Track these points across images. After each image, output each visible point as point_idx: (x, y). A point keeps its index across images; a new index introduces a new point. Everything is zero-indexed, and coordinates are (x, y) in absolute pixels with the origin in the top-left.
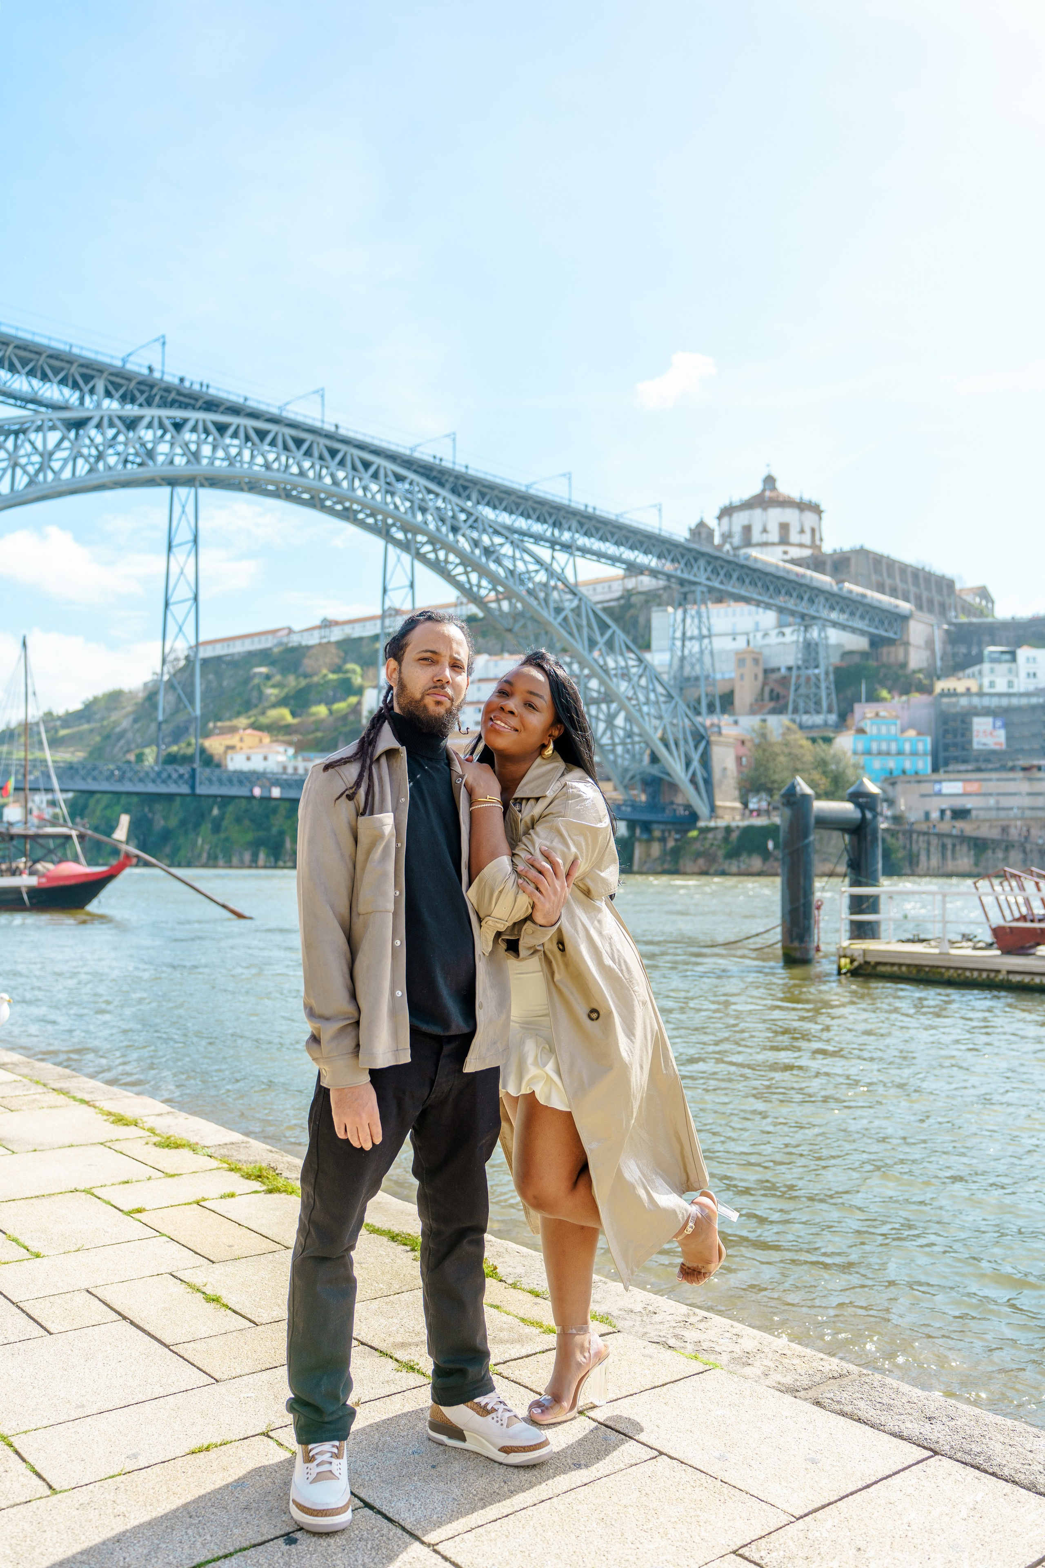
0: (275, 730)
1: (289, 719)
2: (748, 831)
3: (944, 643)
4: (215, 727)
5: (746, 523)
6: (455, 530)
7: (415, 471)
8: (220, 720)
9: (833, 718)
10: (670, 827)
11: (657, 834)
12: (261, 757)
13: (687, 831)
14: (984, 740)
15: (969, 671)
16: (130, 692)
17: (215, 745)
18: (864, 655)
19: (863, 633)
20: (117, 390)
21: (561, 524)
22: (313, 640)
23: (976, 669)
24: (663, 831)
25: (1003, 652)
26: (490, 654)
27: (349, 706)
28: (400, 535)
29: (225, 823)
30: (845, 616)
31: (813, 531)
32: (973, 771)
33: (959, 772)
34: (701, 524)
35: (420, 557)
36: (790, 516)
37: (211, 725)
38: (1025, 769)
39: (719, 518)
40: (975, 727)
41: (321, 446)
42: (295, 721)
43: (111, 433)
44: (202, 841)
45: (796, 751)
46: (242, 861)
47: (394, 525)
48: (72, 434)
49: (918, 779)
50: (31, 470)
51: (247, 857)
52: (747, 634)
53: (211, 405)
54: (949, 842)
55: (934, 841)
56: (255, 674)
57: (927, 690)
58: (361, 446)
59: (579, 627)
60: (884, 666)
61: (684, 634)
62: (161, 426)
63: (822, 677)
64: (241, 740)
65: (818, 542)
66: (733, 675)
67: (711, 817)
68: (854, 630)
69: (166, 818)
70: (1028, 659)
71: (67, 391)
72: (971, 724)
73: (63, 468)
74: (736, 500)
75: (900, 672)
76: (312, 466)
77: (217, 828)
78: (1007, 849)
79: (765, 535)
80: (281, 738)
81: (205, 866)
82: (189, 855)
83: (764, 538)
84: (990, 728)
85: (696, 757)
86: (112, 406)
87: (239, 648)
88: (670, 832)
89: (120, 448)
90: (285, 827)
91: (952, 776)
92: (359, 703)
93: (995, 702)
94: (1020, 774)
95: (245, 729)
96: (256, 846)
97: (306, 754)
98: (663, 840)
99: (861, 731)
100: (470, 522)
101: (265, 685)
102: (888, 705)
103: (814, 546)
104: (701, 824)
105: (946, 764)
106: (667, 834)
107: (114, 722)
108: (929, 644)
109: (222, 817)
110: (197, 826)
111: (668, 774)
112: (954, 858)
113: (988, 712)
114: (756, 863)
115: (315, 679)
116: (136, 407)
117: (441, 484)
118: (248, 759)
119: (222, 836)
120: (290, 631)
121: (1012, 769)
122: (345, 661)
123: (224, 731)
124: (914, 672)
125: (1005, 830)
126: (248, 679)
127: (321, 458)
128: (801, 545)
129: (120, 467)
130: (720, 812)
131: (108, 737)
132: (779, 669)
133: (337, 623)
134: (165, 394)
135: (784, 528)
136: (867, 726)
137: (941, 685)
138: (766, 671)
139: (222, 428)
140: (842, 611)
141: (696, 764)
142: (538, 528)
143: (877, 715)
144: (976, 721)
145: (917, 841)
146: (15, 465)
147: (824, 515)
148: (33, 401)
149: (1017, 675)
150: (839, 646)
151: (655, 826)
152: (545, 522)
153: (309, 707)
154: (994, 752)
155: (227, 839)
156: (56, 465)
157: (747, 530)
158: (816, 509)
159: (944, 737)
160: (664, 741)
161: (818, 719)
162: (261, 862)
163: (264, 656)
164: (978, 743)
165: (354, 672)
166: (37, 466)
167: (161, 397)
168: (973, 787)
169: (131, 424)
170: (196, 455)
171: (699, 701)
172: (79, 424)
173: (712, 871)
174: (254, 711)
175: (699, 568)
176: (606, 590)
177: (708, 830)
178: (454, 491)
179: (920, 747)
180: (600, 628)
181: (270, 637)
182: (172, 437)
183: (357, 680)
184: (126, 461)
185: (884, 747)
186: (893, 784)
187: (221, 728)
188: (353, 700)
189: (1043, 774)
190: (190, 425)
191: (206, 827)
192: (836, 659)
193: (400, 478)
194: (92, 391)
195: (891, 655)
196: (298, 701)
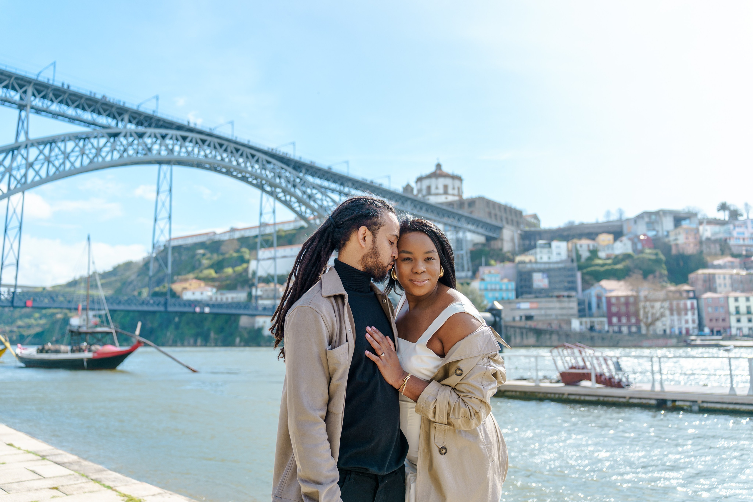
0: (207, 280)
1: (214, 275)
3: (519, 239)
5: (428, 185)
6: (294, 186)
7: (276, 159)
8: (180, 275)
9: (470, 274)
12: (199, 293)
14: (538, 284)
15: (530, 252)
17: (177, 287)
18: (483, 245)
19: (482, 235)
20: (134, 120)
22: (226, 237)
23: (533, 251)
25: (545, 244)
27: (242, 269)
28: (268, 189)
29: (181, 325)
30: (474, 227)
31: (458, 188)
32: (534, 298)
33: (528, 298)
34: (408, 185)
35: (278, 199)
36: (448, 182)
37: (176, 277)
38: (558, 297)
39: (416, 182)
40: (534, 278)
41: (232, 147)
42: (217, 276)
43: (131, 139)
44: (170, 334)
47: (265, 184)
48: (112, 140)
49: (510, 302)
50: (91, 156)
51: (192, 341)
53: (180, 127)
54: (524, 331)
55: (517, 331)
56: (197, 253)
57: (512, 260)
58: (250, 148)
60: (492, 250)
62: (155, 136)
63: (464, 255)
64: (190, 285)
68: (478, 233)
70: (556, 247)
71: (110, 120)
72: (532, 276)
73: (106, 155)
74: (424, 174)
75: (500, 253)
76: (227, 156)
77: (177, 327)
78: (550, 334)
80: (210, 284)
81: (171, 346)
82: (163, 341)
83: (437, 191)
84: (541, 278)
86: (131, 127)
87: (190, 241)
89: (135, 147)
90: (211, 327)
91: (525, 300)
92: (247, 267)
93: (542, 266)
94: (555, 299)
95: (192, 280)
96: (196, 336)
97: (221, 291)
99: (483, 280)
100: (302, 183)
101: (202, 259)
102: (494, 268)
103: (460, 195)
105: (522, 295)
107: (127, 276)
108: (512, 240)
109: (179, 322)
110: (167, 327)
112: (527, 338)
113: (539, 271)
115: (227, 256)
116: (143, 128)
117: (288, 165)
118: (193, 294)
119: (180, 331)
120: (215, 233)
121: (552, 297)
122: (241, 248)
123: (182, 281)
124: (506, 252)
125: (550, 324)
126: (194, 256)
127: (232, 153)
128: (454, 195)
129: (135, 155)
131: (124, 284)
133: (238, 230)
134: (158, 122)
135: (446, 187)
136: (485, 277)
137: (518, 259)
139: (184, 138)
140: (473, 224)
142: (333, 186)
143: (490, 272)
144: (534, 275)
145: (510, 331)
146: (83, 154)
147: (463, 182)
148: (93, 124)
149: (552, 254)
150: (472, 241)
152: (336, 183)
153: (224, 269)
154: (543, 289)
155: (182, 333)
156: (103, 154)
157: (429, 188)
158: (459, 178)
159: (520, 282)
161: (463, 274)
162: (198, 344)
163: (202, 245)
164: (536, 285)
165: (245, 252)
166: (94, 155)
167: (155, 123)
168: (534, 305)
169: (141, 136)
170: (172, 151)
172: (115, 135)
174: (197, 271)
175: (407, 205)
178: (294, 168)
179: (510, 287)
181: (205, 236)
182: (161, 142)
183: (247, 256)
184: (138, 153)
185: (493, 287)
187: (180, 279)
188: (245, 265)
189: (566, 299)
190: (169, 136)
191: (172, 327)
192: (470, 247)
193: (269, 162)
194: (122, 120)
195: (495, 245)
196: (218, 266)
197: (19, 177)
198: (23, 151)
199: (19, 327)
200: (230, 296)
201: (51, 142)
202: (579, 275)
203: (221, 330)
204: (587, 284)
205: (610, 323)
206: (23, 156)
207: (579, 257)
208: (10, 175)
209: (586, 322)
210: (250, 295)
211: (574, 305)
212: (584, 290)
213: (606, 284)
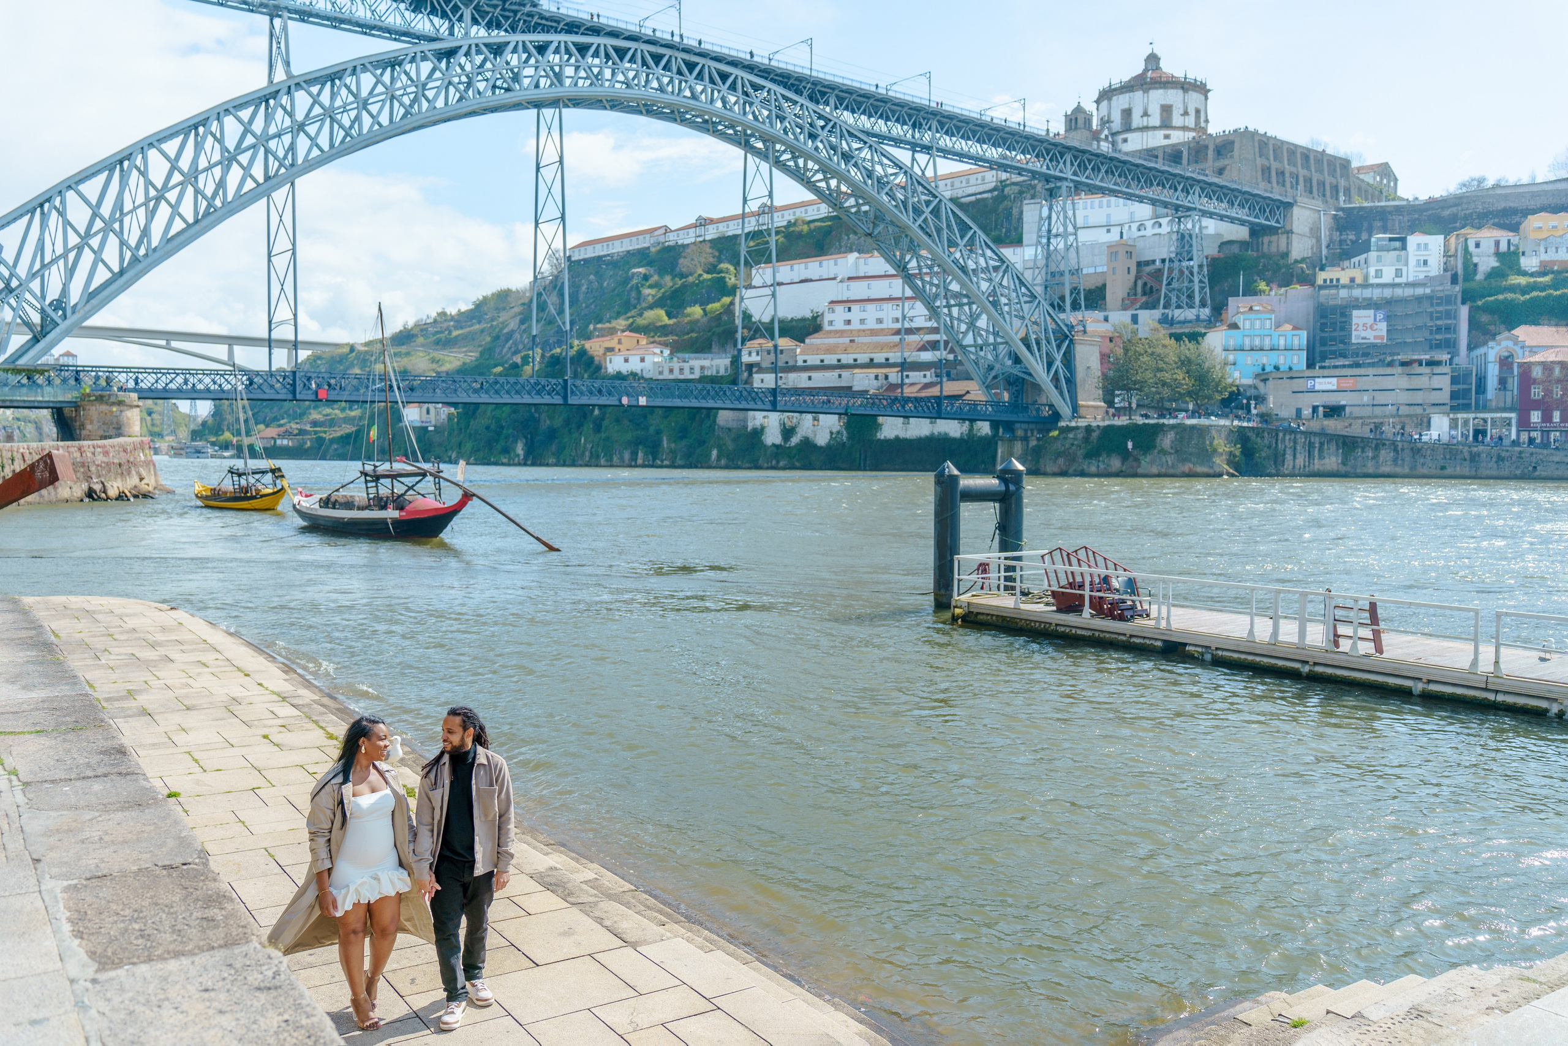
0: (651, 331)
1: (666, 320)
2: (1108, 432)
3: (1331, 229)
4: (595, 329)
5: (1126, 106)
6: (813, 136)
7: (772, 80)
8: (600, 322)
9: (1206, 312)
10: (1032, 426)
11: (1020, 433)
12: (638, 358)
13: (1050, 430)
14: (1363, 334)
15: (1355, 260)
16: (518, 291)
17: (595, 347)
18: (1243, 244)
19: (1242, 222)
20: (483, 18)
21: (921, 125)
22: (689, 238)
23: (1362, 257)
24: (1026, 431)
25: (1391, 239)
26: (859, 252)
27: (722, 306)
28: (759, 145)
29: (605, 423)
30: (1224, 205)
31: (1198, 111)
32: (1350, 366)
33: (1336, 367)
34: (1079, 109)
35: (778, 164)
36: (1173, 97)
37: (591, 327)
38: (1403, 364)
39: (1098, 102)
40: (1355, 321)
41: (679, 60)
42: (671, 322)
43: (479, 59)
44: (585, 440)
45: (1159, 350)
46: (622, 459)
47: (752, 135)
48: (443, 65)
49: (1292, 375)
50: (406, 100)
51: (627, 456)
52: (1121, 225)
53: (572, 27)
54: (1316, 440)
55: (1301, 439)
56: (634, 274)
57: (1307, 280)
58: (718, 59)
59: (939, 231)
60: (1264, 256)
61: (1049, 231)
62: (525, 49)
63: (1196, 270)
64: (620, 342)
65: (1203, 124)
66: (1105, 269)
67: (1074, 417)
68: (1232, 220)
69: (551, 418)
70: (1419, 245)
71: (436, 20)
72: (1350, 317)
73: (436, 96)
74: (1116, 82)
75: (1281, 262)
76: (671, 81)
77: (598, 428)
78: (1377, 448)
79: (1145, 118)
80: (657, 339)
81: (587, 465)
82: (574, 454)
83: (1145, 122)
84: (1371, 321)
85: (1058, 357)
86: (479, 33)
87: (618, 248)
88: (1032, 431)
89: (489, 74)
90: (662, 427)
91: (1326, 372)
92: (732, 303)
93: (1376, 294)
94: (1400, 370)
95: (623, 331)
96: (635, 444)
97: (680, 355)
98: (1025, 439)
99: (1234, 326)
100: (828, 127)
101: (642, 285)
102: (1264, 297)
103: (1200, 129)
104: (1062, 424)
105: (1323, 358)
106: (1029, 434)
107: (503, 323)
108: (1315, 232)
109: (602, 418)
110: (580, 426)
111: (1030, 375)
112: (1321, 457)
113: (1369, 304)
114: (1116, 463)
115: (691, 279)
116: (503, 33)
117: (799, 92)
118: (626, 361)
119: (603, 435)
120: (667, 230)
121: (1391, 364)
122: (720, 262)
123: (604, 333)
124: (1296, 261)
125: (1377, 427)
126: (627, 280)
127: (680, 72)
128: (1184, 128)
129: (489, 93)
130: (1082, 411)
131: (497, 338)
132: (1154, 262)
133: (712, 221)
134: (529, 19)
135: (1166, 110)
136: (1239, 320)
137: (1321, 277)
138: (1139, 264)
139: (582, 49)
140: (1221, 200)
141: (1058, 363)
142: (897, 130)
143: (1251, 308)
144: (1355, 313)
145: (1283, 440)
146: (393, 97)
147: (1209, 95)
148: (405, 34)
149: (1407, 264)
150: (1218, 235)
151: (1017, 425)
152: (904, 123)
153: (685, 308)
154: (1374, 346)
155: (607, 439)
156: (430, 94)
157: (1127, 113)
158: (1202, 89)
159: (1322, 330)
160: (1025, 341)
161: (1190, 314)
162: (640, 461)
163: (641, 256)
164: (1357, 337)
165: (727, 271)
166: (412, 96)
167: (525, 21)
168: (1348, 383)
169: (497, 50)
170: (559, 77)
171: (1062, 298)
172: (450, 54)
173: (1071, 471)
174: (633, 313)
175: (1065, 163)
176: (979, 182)
177: (1069, 429)
178: (811, 98)
179: (1296, 342)
180: (960, 230)
181: (648, 236)
182: (537, 61)
183: (731, 280)
184: (494, 87)
185: (1257, 342)
186: (1265, 380)
187: (601, 329)
188: (726, 300)
189: (1424, 370)
190: (552, 47)
191: (589, 426)
192: (1212, 250)
193: (756, 87)
194: (460, 19)
195: (1273, 244)
196: (674, 302)
197: (281, 153)
198: (284, 100)
199: (315, 423)
200: (697, 365)
201: (333, 76)
202: (1464, 312)
203: (682, 433)
204: (1481, 333)
205: (1524, 424)
206: (284, 109)
207: (1471, 268)
208: (267, 151)
209: (1466, 422)
210: (736, 361)
211: (1444, 382)
212: (1470, 348)
213: (1525, 333)
